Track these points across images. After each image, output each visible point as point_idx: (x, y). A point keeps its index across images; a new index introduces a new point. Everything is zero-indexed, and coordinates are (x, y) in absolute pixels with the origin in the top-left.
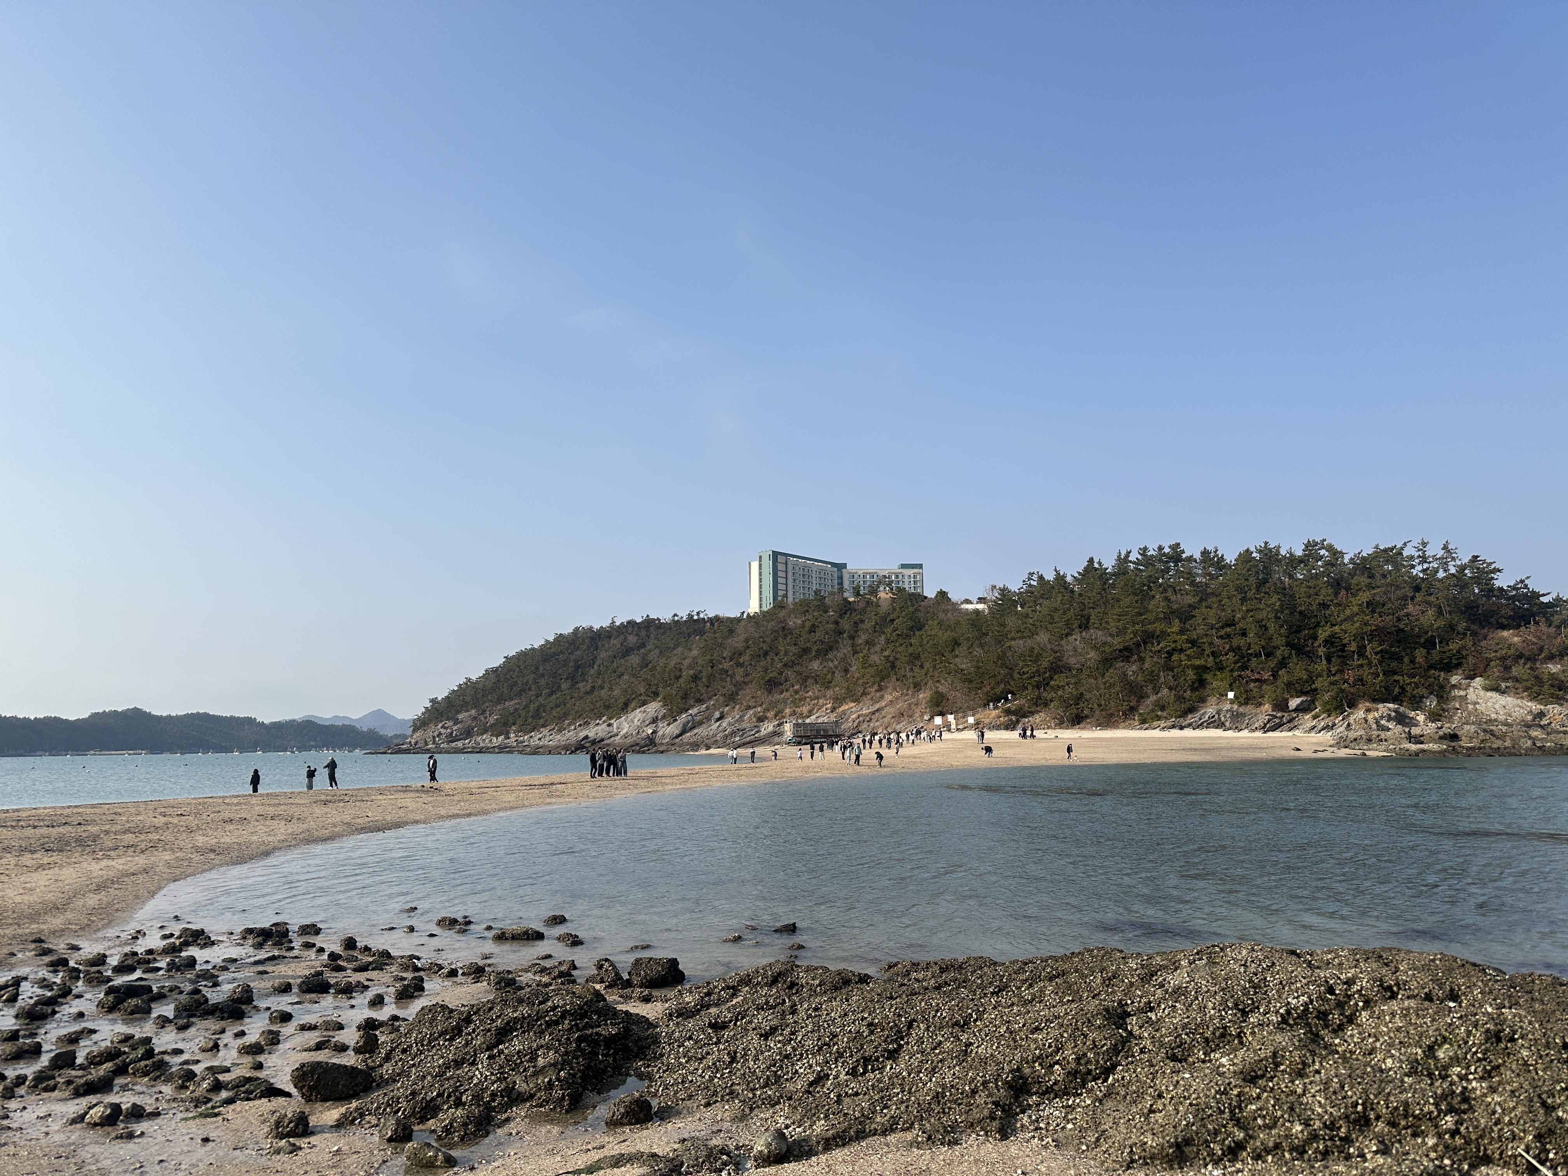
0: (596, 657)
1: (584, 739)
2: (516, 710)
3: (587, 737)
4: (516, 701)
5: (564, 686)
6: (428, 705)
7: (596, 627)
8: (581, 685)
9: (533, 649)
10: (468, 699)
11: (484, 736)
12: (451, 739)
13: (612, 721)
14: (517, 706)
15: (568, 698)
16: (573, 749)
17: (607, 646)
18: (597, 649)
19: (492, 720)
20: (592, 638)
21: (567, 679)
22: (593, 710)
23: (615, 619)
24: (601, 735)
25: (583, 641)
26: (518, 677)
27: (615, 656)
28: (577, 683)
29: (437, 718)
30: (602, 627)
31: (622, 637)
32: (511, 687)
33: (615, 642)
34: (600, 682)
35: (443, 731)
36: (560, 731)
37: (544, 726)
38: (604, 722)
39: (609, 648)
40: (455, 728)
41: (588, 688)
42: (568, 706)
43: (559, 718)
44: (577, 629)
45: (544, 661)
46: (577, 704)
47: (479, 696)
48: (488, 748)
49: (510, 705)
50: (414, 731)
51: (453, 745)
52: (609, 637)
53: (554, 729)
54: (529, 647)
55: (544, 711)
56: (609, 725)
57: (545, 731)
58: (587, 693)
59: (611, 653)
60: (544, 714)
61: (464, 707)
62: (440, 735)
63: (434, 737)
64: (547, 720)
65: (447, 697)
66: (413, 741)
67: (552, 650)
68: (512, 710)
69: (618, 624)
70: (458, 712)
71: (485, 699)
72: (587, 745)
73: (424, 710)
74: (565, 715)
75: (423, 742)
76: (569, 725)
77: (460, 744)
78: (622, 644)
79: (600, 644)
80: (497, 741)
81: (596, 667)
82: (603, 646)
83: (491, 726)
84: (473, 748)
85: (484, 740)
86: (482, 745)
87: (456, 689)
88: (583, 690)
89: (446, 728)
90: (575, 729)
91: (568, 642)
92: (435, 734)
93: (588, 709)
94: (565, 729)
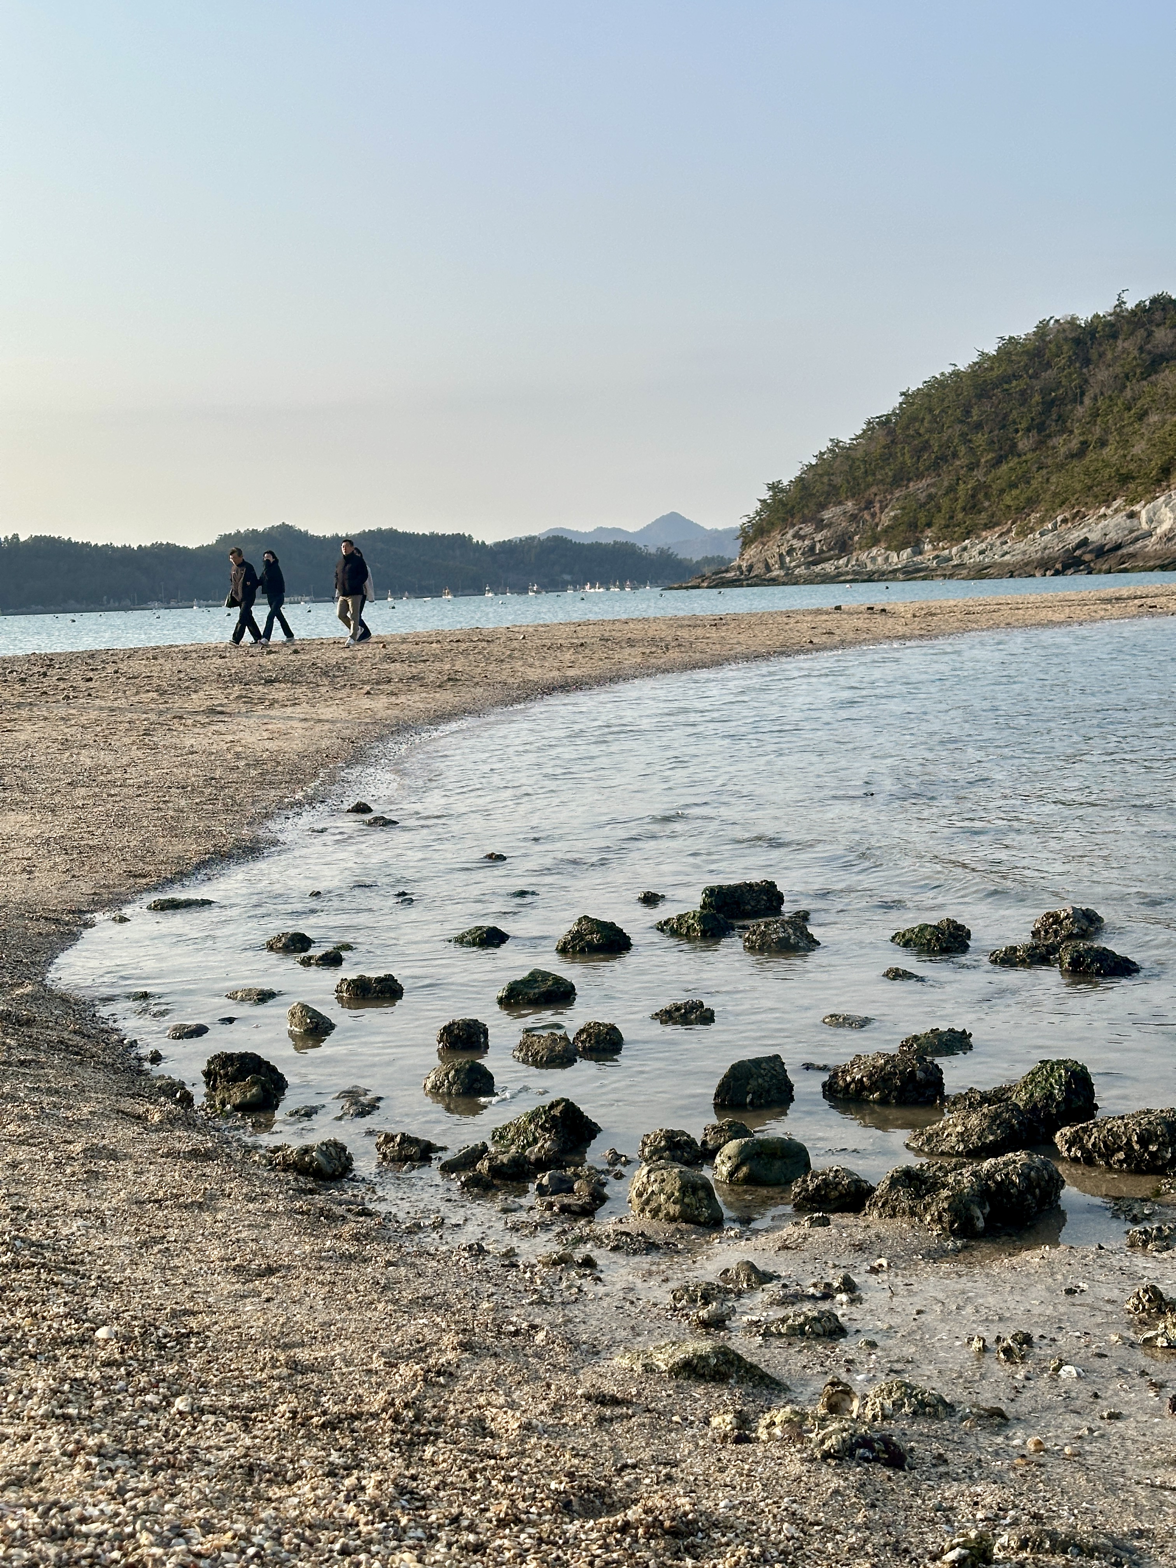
0: (1086, 381)
1: (1079, 546)
2: (931, 497)
3: (1084, 542)
4: (929, 481)
5: (1024, 444)
6: (766, 495)
7: (1084, 316)
8: (1058, 441)
9: (956, 374)
10: (838, 480)
11: (874, 551)
12: (814, 557)
13: (1137, 508)
14: (933, 490)
15: (1034, 469)
16: (1058, 566)
17: (1109, 356)
18: (1087, 362)
19: (885, 520)
20: (1077, 341)
21: (1028, 430)
22: (1090, 488)
23: (1125, 297)
24: (1114, 536)
25: (1059, 347)
26: (930, 431)
27: (1127, 377)
28: (1049, 436)
29: (784, 520)
30: (1097, 316)
31: (1141, 333)
32: (918, 453)
33: (1127, 345)
34: (1097, 431)
35: (797, 543)
36: (1023, 533)
37: (988, 527)
38: (1116, 511)
39: (1115, 359)
40: (818, 537)
41: (1075, 444)
42: (1035, 483)
43: (1019, 510)
44: (1043, 327)
45: (980, 397)
46: (1053, 479)
47: (859, 473)
48: (883, 574)
49: (919, 487)
50: (745, 545)
51: (818, 569)
52: (1114, 336)
53: (1009, 531)
54: (948, 370)
55: (987, 496)
56: (1132, 515)
57: (991, 536)
58: (1072, 456)
59: (1118, 370)
60: (987, 504)
61: (832, 495)
62: (790, 551)
63: (781, 555)
64: (993, 516)
65: (800, 479)
66: (744, 564)
67: (996, 373)
68: (922, 497)
69: (1130, 305)
70: (823, 506)
71: (870, 479)
72: (1087, 557)
73: (758, 505)
74: (1032, 503)
75: (761, 565)
76: (1042, 521)
77: (829, 567)
78: (1141, 349)
79: (1094, 354)
80: (900, 559)
81: (1087, 401)
82: (1101, 355)
83: (886, 531)
84: (855, 573)
85: (874, 559)
86: (870, 567)
87: (814, 462)
88: (1063, 450)
89: (802, 538)
90: (1055, 528)
91: (1027, 352)
92: (784, 549)
93: (1078, 486)
94: (1032, 530)
